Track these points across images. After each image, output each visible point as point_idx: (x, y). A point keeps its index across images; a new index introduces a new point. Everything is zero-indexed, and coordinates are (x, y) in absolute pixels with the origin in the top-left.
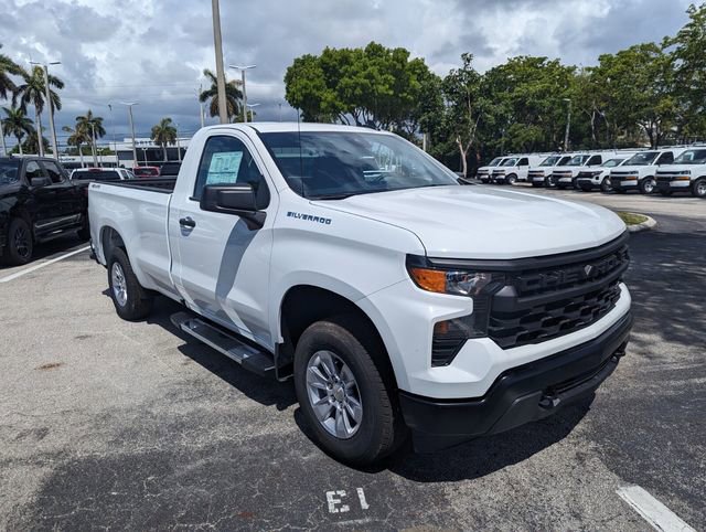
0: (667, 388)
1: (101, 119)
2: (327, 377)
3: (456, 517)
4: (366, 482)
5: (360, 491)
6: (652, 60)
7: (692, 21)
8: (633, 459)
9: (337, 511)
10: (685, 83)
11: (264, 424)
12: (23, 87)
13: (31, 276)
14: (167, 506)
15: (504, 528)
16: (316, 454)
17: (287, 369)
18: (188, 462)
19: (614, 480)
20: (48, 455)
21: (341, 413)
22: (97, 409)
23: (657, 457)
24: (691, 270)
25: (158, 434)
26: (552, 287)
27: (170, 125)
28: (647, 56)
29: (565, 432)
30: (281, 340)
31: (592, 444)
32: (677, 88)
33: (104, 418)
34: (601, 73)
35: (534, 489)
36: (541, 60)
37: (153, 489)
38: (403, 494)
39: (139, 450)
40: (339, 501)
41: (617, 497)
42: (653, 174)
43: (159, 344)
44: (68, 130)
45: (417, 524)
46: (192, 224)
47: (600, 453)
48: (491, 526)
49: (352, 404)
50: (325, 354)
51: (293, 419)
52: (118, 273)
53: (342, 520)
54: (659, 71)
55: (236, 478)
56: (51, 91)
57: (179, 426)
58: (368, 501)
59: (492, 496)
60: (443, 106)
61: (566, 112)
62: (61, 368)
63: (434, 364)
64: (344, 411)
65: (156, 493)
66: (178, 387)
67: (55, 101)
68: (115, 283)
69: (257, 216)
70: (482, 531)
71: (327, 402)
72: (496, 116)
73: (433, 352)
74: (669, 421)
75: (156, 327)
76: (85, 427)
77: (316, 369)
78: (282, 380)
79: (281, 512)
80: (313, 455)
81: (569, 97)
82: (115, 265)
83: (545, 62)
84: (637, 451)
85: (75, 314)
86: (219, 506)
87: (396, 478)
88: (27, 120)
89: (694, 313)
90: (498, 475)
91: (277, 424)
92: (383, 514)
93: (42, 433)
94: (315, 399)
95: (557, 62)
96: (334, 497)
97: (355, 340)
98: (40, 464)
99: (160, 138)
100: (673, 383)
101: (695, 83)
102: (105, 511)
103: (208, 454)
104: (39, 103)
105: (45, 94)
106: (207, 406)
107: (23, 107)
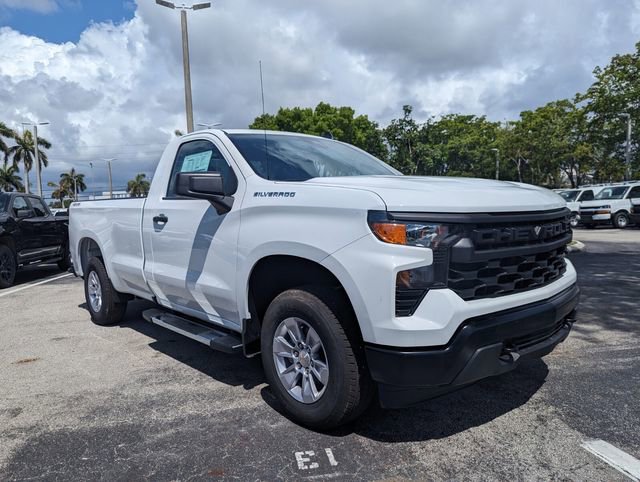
0: (616, 364)
1: (83, 176)
2: (293, 345)
3: (425, 470)
4: (332, 444)
5: (329, 452)
6: (567, 114)
7: (598, 80)
8: (593, 419)
9: (306, 467)
10: (598, 132)
11: (232, 400)
12: (15, 148)
13: (13, 296)
14: (137, 467)
15: (475, 478)
16: (284, 422)
17: (254, 345)
18: (158, 432)
19: (578, 437)
20: (20, 429)
21: (307, 379)
22: (70, 393)
23: (616, 416)
24: (623, 278)
25: (129, 410)
26: (505, 243)
27: (144, 179)
28: (563, 110)
29: (525, 399)
30: (248, 316)
31: (551, 409)
32: (592, 137)
33: (77, 399)
34: (523, 126)
35: (499, 445)
36: (470, 117)
37: (123, 454)
38: (372, 452)
39: (110, 422)
40: (308, 460)
41: (582, 450)
42: (577, 209)
43: (130, 342)
44: (53, 185)
45: (386, 476)
46: (165, 220)
47: (560, 415)
48: (461, 477)
49: (317, 368)
50: (291, 321)
51: (260, 396)
52: (94, 281)
53: (312, 475)
54: (574, 123)
55: (206, 444)
56: (39, 151)
57: (150, 404)
58: (336, 459)
59: (459, 452)
60: (387, 151)
61: (495, 161)
62: (36, 363)
63: (399, 314)
64: (310, 376)
65: (127, 456)
66: (148, 374)
67: (43, 158)
68: (91, 292)
69: (226, 200)
70: (452, 480)
71: (294, 370)
72: (434, 158)
73: (397, 303)
74: (622, 388)
75: (128, 330)
76: (58, 407)
77: (281, 339)
78: (249, 356)
79: (251, 470)
80: (280, 424)
81: (497, 147)
82: (92, 274)
83: (474, 119)
84: (596, 413)
85: (52, 323)
86: (188, 465)
87: (363, 440)
88: (16, 177)
89: (631, 309)
90: (463, 435)
91: (245, 400)
92: (353, 469)
93: (15, 412)
94: (281, 368)
95: (483, 119)
96: (303, 457)
97: (320, 301)
98: (13, 437)
99: (135, 190)
100: (621, 360)
101: (606, 132)
102: (74, 473)
103: (177, 425)
104: (28, 160)
105: (34, 153)
106: (176, 388)
107: (15, 166)
